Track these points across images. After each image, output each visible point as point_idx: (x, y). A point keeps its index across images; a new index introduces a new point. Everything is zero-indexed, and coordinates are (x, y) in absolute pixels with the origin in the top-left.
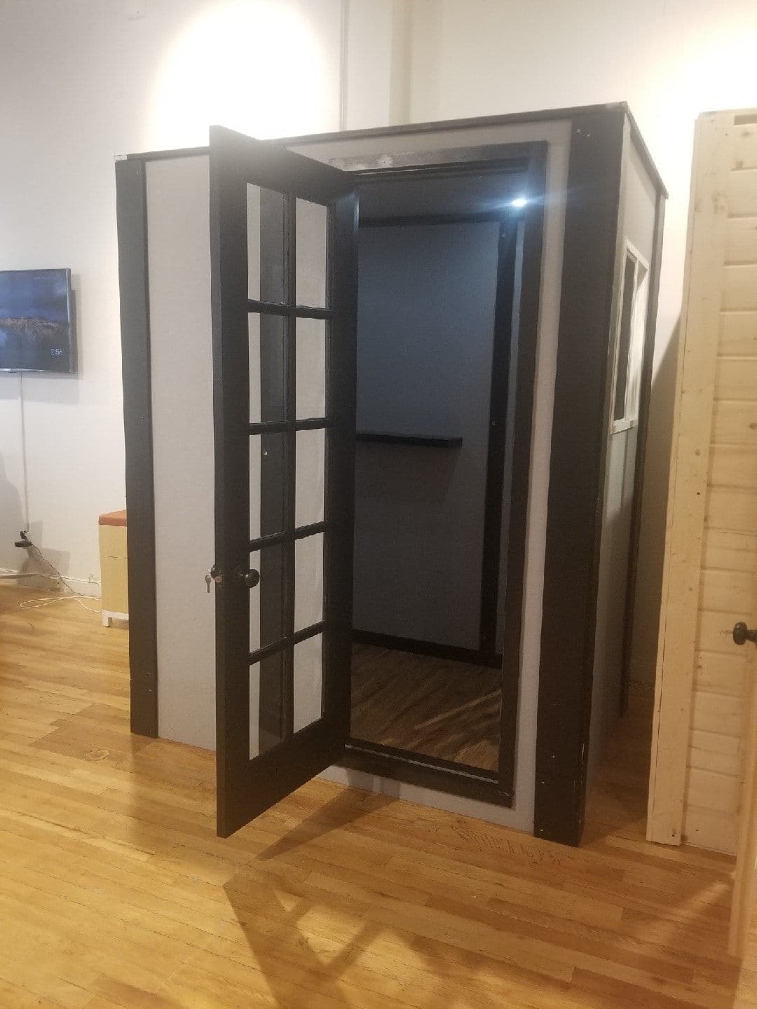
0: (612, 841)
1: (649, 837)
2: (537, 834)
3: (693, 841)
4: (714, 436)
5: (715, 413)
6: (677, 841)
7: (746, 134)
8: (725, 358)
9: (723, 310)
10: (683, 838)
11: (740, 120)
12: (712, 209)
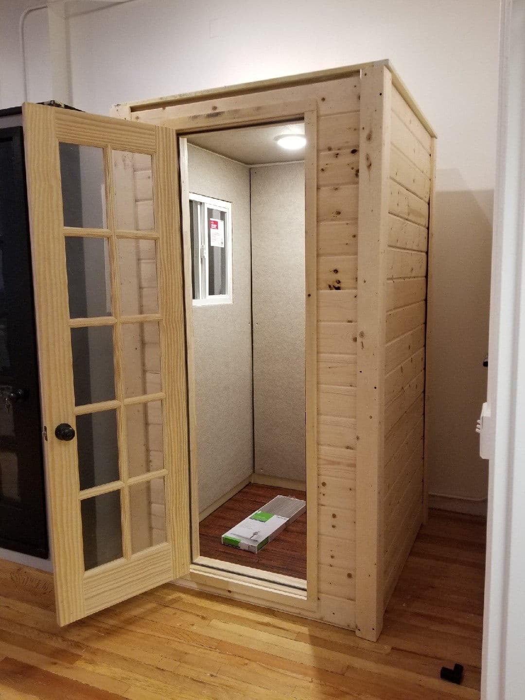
7: (138, 118)
11: (134, 109)
12: (123, 166)
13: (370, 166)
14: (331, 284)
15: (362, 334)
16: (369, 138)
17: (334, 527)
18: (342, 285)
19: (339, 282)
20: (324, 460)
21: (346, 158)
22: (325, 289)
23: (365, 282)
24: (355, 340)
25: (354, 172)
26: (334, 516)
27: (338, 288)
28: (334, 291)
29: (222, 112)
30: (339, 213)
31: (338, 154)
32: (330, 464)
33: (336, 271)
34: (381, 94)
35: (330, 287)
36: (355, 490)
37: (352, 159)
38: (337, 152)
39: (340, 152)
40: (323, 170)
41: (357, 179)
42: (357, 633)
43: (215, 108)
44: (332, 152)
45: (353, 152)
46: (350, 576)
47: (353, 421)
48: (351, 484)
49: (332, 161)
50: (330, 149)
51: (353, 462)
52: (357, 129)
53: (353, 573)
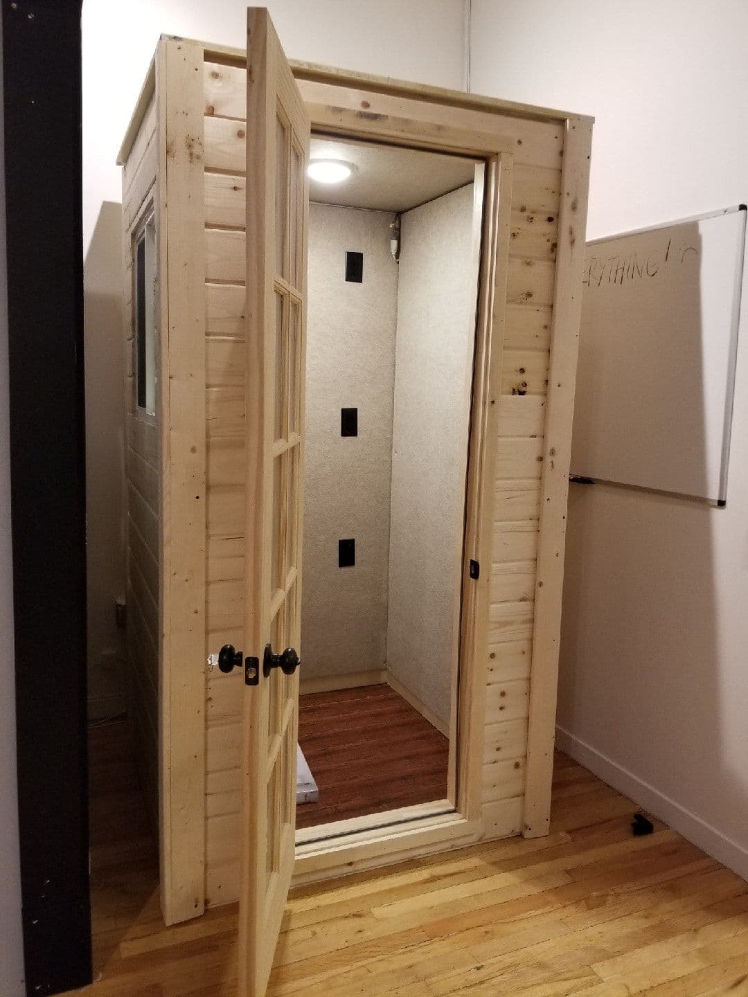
1: (168, 923)
3: (217, 899)
4: (209, 429)
6: (201, 910)
7: (216, 76)
9: (207, 280)
10: (207, 903)
11: (210, 56)
12: (187, 157)
13: (573, 242)
14: (514, 387)
15: (552, 452)
16: (574, 207)
17: (501, 708)
18: (527, 389)
19: (525, 385)
20: (495, 622)
21: (542, 226)
22: (509, 394)
23: (559, 386)
24: (540, 459)
25: (549, 245)
26: (503, 694)
27: (522, 393)
28: (517, 396)
29: (384, 116)
30: (529, 295)
31: (532, 218)
32: (500, 627)
33: (522, 371)
34: (589, 157)
35: (514, 392)
36: (530, 652)
37: (547, 228)
38: (532, 216)
39: (534, 216)
40: (514, 235)
41: (552, 256)
42: (527, 834)
43: (366, 105)
44: (526, 214)
45: (550, 219)
46: (517, 766)
47: (529, 564)
48: (524, 645)
49: (525, 225)
50: (523, 210)
51: (529, 617)
52: (559, 193)
53: (521, 761)
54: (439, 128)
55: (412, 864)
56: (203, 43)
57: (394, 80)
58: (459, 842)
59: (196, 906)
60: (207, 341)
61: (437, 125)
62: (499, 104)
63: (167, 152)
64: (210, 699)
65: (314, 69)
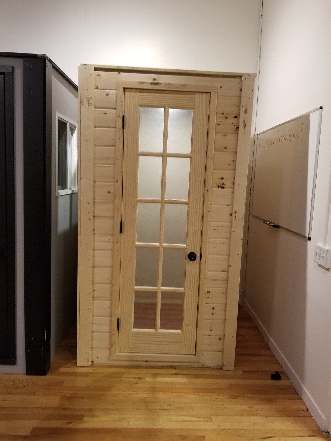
0: (62, 370)
1: (78, 365)
2: (28, 374)
3: (96, 362)
4: (95, 197)
5: (94, 187)
6: (90, 364)
7: (99, 75)
8: (96, 165)
9: (94, 146)
10: (92, 362)
11: (96, 69)
12: (87, 104)
13: (245, 126)
14: (219, 185)
15: (236, 212)
16: (246, 112)
17: (213, 314)
18: (225, 186)
19: (224, 184)
20: (209, 279)
21: (231, 120)
22: (216, 187)
23: (239, 185)
24: (231, 215)
25: (235, 128)
26: (213, 308)
27: (223, 188)
28: (221, 189)
29: (161, 83)
30: (226, 148)
31: (227, 117)
32: (212, 281)
33: (222, 178)
34: (253, 91)
35: (219, 187)
36: (226, 293)
37: (235, 121)
38: (227, 116)
39: (228, 116)
40: (218, 124)
41: (237, 132)
42: (224, 368)
43: (155, 79)
44: (224, 116)
45: (236, 117)
46: (220, 339)
47: (226, 257)
48: (224, 290)
49: (223, 120)
50: (223, 114)
51: (225, 278)
52: (239, 106)
53: (222, 337)
54: (184, 85)
55: (172, 367)
56: (94, 65)
57: (165, 69)
58: (192, 364)
59: (88, 362)
60: (95, 166)
61: (183, 84)
62: (211, 73)
63: (81, 103)
64: (95, 290)
65: (134, 69)
